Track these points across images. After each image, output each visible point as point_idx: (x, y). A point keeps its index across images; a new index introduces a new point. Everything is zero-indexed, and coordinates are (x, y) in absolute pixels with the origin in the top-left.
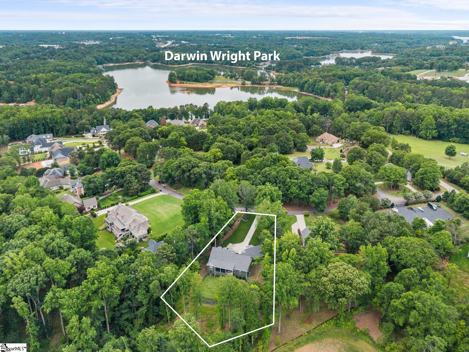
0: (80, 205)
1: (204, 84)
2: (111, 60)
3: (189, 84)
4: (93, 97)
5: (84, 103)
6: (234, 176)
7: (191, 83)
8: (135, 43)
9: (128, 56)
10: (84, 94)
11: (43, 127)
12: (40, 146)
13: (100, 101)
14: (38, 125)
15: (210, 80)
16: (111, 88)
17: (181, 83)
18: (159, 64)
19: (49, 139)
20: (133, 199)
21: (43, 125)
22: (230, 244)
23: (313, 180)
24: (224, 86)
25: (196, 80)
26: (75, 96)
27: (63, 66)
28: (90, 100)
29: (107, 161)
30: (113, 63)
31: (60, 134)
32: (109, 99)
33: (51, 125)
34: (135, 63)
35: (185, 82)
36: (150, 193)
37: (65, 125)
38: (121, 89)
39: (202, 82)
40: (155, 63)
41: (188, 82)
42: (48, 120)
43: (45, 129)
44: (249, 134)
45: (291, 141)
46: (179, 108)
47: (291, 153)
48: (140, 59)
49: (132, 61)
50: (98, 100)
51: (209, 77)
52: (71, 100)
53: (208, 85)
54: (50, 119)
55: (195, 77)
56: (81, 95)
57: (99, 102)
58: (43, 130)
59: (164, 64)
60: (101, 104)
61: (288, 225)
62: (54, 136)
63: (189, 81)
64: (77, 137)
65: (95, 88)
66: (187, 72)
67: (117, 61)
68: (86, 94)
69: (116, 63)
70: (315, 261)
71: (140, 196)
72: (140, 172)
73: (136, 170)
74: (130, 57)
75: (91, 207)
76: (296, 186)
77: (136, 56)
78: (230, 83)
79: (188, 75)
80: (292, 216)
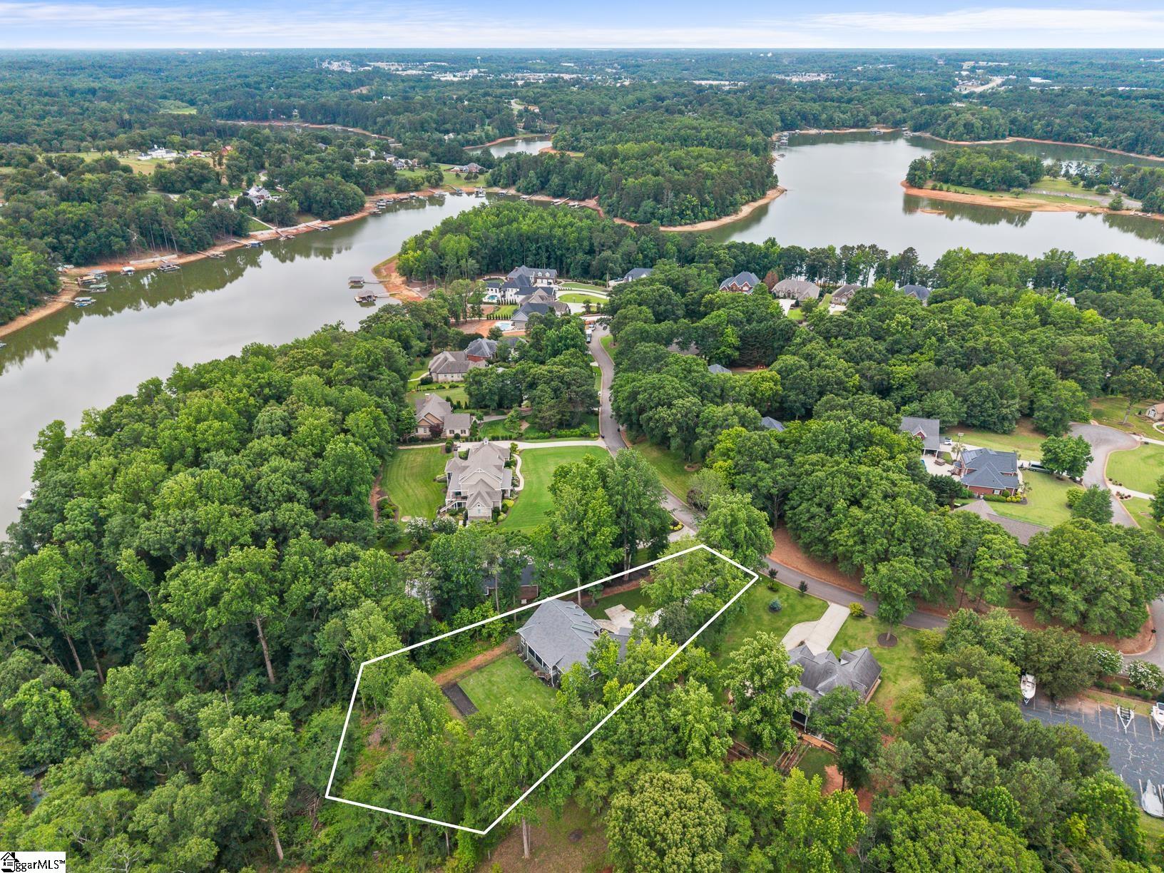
0: (436, 422)
1: (995, 196)
2: (816, 122)
3: (956, 192)
4: (695, 201)
5: (673, 214)
6: (732, 450)
7: (960, 189)
8: (904, 79)
9: (858, 112)
10: (676, 196)
11: (547, 255)
12: (515, 291)
13: (710, 213)
14: (539, 247)
15: (1020, 186)
16: (752, 186)
17: (934, 189)
18: (928, 135)
19: (547, 279)
20: (538, 438)
21: (547, 251)
22: (621, 607)
23: (906, 528)
24: (1049, 208)
25: (980, 185)
26: (657, 199)
27: (695, 128)
28: (687, 208)
29: (553, 346)
30: (818, 127)
31: (571, 274)
32: (736, 212)
33: (559, 253)
34: (872, 130)
35: (945, 187)
36: (575, 436)
37: (580, 256)
38: (783, 191)
39: (993, 190)
40: (917, 134)
41: (953, 188)
42: (555, 242)
43: (549, 258)
44: (908, 351)
45: (1013, 397)
46: (838, 251)
47: (1005, 433)
48: (884, 121)
49: (863, 126)
50: (705, 209)
51: (1017, 178)
52: (648, 204)
53: (1006, 201)
54: (560, 240)
55: (977, 174)
56: (671, 195)
57: (706, 215)
58: (545, 260)
59: (937, 136)
60: (710, 219)
61: (785, 620)
62: (560, 275)
63: (960, 184)
64: (596, 284)
65: (709, 182)
66: (961, 161)
67: (830, 123)
68: (682, 195)
69: (826, 127)
70: (653, 741)
71: (556, 437)
72: (569, 385)
73: (561, 379)
74: (861, 116)
75: (458, 431)
76: (853, 529)
77: (878, 114)
78: (1077, 200)
79: (962, 170)
80: (816, 602)
